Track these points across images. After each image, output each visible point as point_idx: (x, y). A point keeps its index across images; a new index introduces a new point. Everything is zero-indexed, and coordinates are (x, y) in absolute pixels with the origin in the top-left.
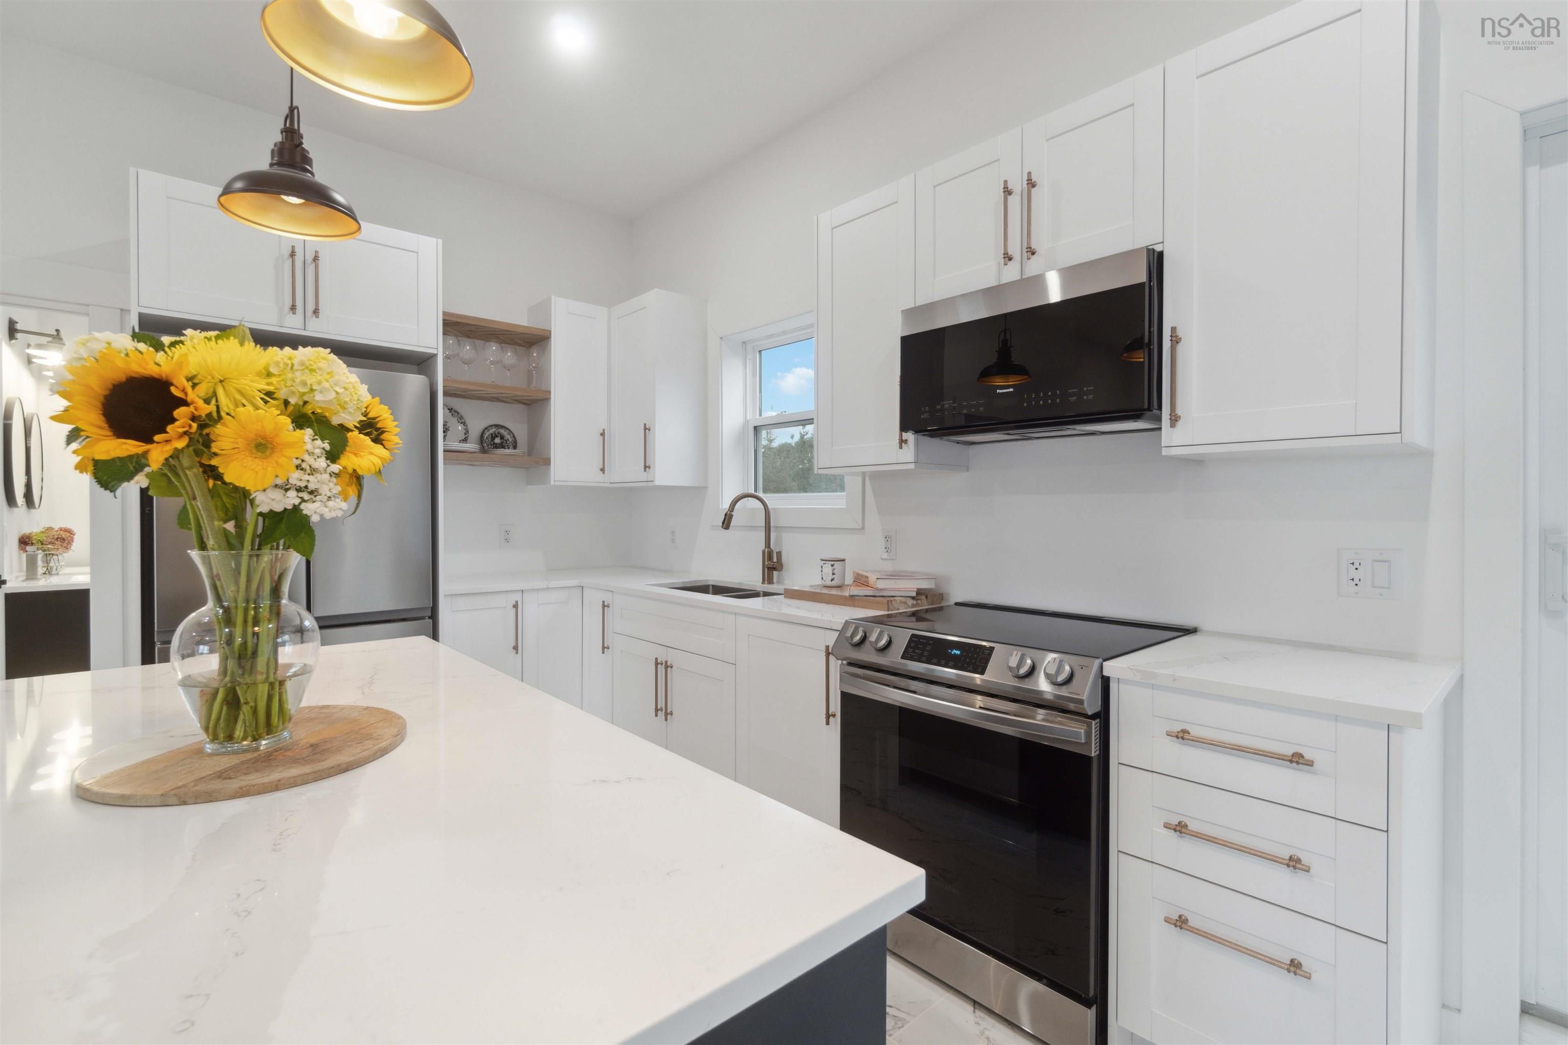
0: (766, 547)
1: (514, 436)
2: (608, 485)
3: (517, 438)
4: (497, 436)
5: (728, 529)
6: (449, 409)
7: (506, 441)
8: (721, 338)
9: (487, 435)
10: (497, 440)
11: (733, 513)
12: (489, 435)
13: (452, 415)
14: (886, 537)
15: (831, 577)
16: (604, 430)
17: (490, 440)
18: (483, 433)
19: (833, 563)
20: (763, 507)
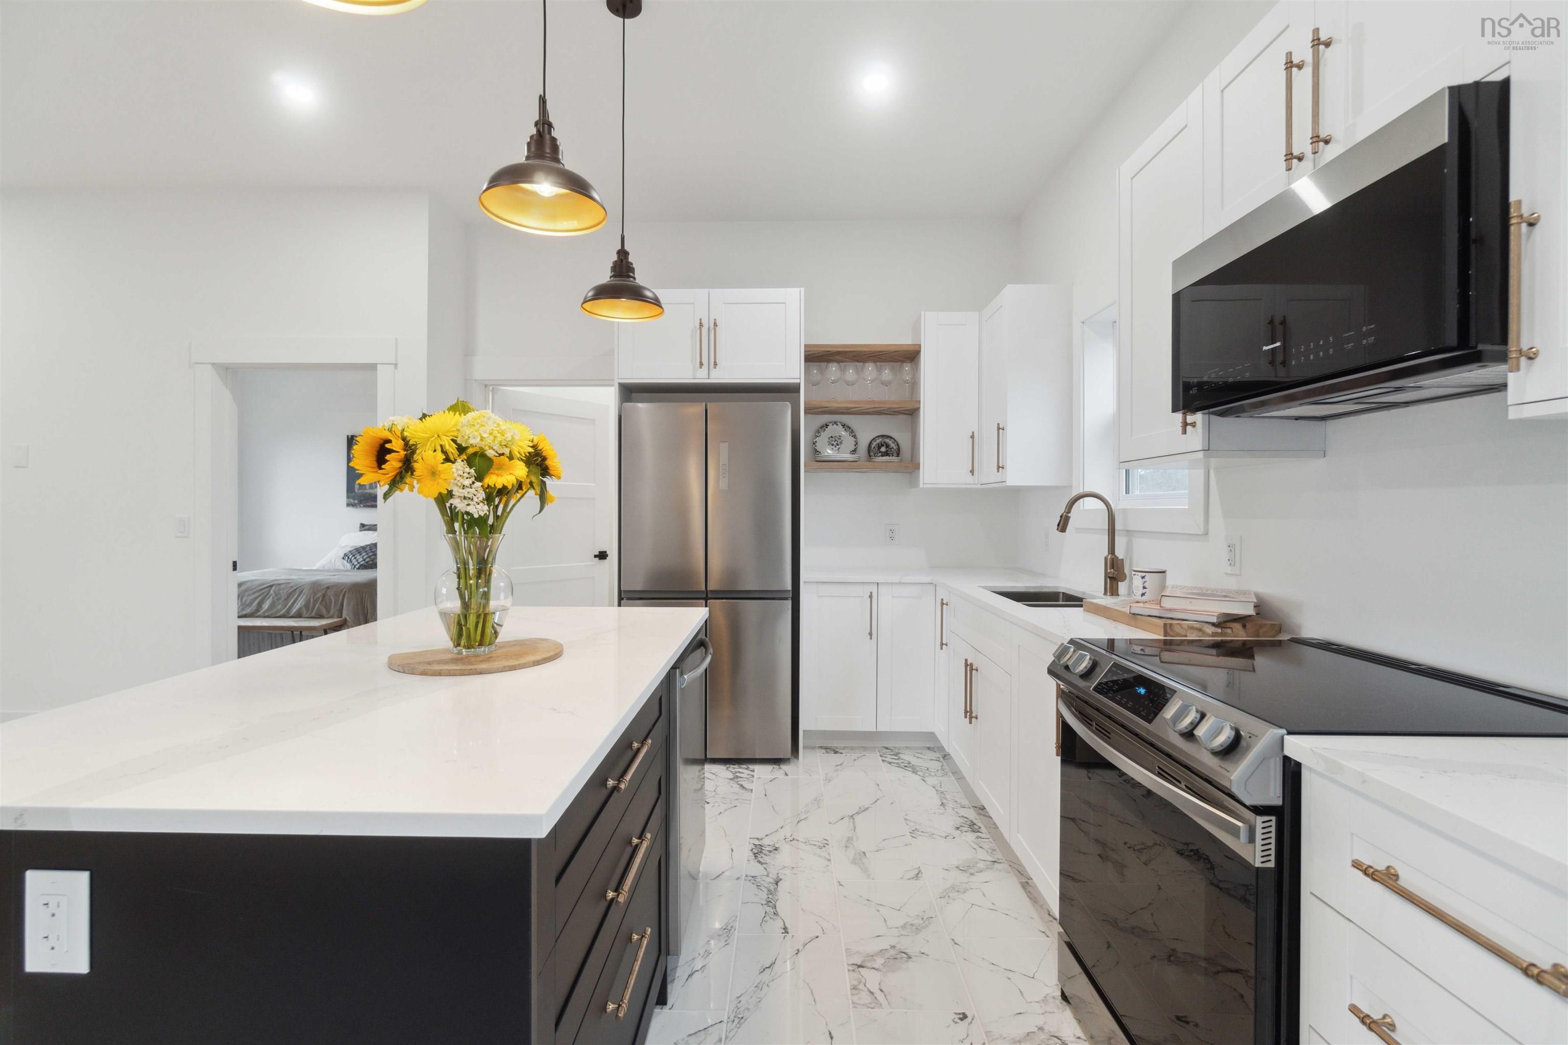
0: (1109, 554)
1: (898, 445)
2: (979, 486)
3: (900, 446)
4: (883, 445)
5: (1065, 532)
6: (842, 425)
7: (891, 449)
8: (1083, 322)
9: (874, 444)
10: (883, 449)
11: (1069, 515)
12: (876, 445)
13: (845, 430)
14: (1229, 546)
15: (1142, 591)
16: (973, 433)
17: (877, 449)
18: (871, 443)
19: (1143, 574)
20: (1106, 508)
